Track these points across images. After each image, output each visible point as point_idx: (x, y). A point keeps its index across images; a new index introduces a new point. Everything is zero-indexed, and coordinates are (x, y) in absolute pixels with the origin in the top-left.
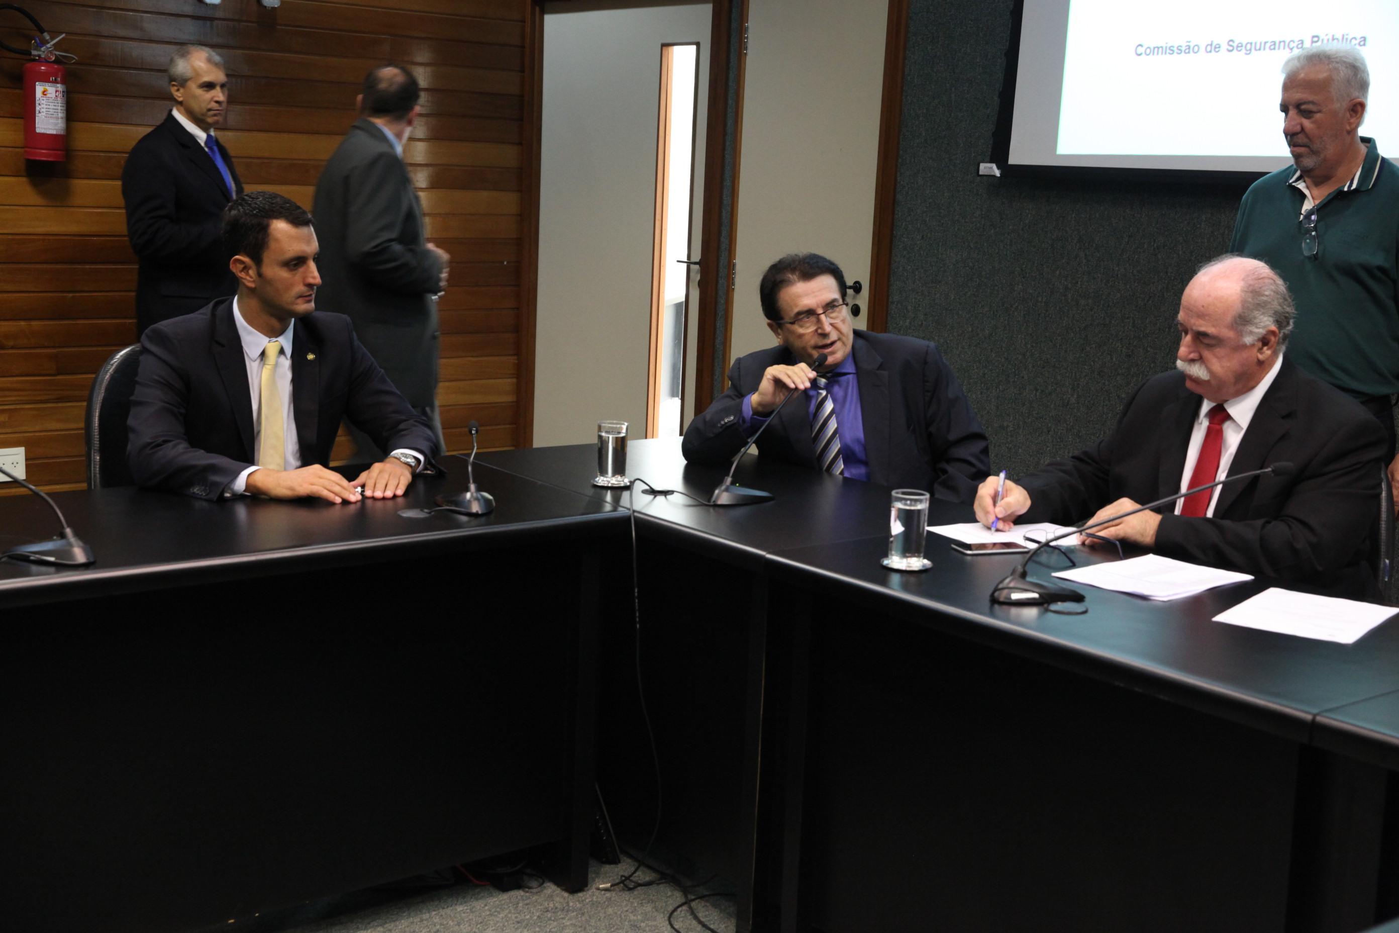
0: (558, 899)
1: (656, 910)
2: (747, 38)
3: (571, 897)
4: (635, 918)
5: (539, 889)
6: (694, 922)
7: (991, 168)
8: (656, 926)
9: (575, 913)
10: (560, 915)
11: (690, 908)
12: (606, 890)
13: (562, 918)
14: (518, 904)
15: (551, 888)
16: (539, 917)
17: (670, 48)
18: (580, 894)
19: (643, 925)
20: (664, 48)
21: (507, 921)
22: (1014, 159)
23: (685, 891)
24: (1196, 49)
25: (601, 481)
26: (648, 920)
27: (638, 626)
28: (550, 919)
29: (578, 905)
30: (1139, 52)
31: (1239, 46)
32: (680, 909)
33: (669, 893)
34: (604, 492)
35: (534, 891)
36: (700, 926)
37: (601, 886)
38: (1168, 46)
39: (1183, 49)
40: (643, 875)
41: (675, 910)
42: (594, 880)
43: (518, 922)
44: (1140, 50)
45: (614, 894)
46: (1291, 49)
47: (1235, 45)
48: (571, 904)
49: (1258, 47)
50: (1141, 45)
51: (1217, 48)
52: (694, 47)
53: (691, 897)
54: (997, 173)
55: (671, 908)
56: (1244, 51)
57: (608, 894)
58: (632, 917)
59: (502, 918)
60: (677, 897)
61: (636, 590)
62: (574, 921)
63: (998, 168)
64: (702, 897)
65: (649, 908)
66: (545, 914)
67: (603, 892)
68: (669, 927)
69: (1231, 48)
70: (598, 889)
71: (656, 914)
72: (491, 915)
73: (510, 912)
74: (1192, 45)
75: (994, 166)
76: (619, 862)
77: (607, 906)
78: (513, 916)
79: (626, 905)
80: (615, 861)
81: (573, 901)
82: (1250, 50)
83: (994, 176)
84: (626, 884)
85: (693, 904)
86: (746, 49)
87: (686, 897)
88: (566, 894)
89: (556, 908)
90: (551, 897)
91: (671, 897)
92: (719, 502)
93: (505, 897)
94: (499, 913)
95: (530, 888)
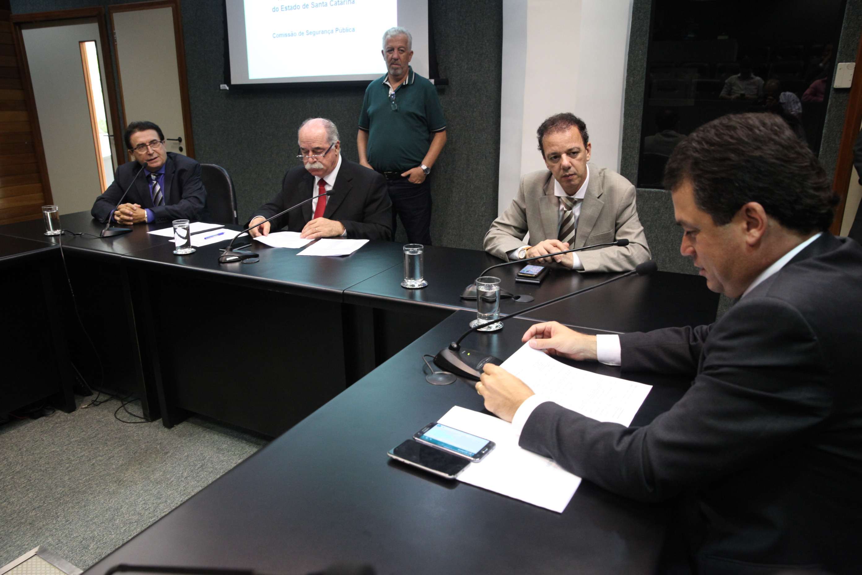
0: (62, 417)
1: (109, 412)
2: (116, 37)
3: (69, 415)
4: (99, 418)
5: (53, 414)
6: (127, 413)
7: (225, 86)
8: (109, 419)
9: (70, 422)
10: (63, 424)
11: (124, 407)
12: (86, 408)
13: (64, 425)
14: (42, 423)
15: (59, 413)
16: (52, 427)
17: (84, 43)
18: (73, 412)
19: (102, 420)
20: (81, 44)
21: (36, 432)
22: (234, 82)
23: (122, 400)
24: (295, 34)
25: (49, 233)
26: (105, 417)
27: (73, 295)
28: (58, 427)
29: (72, 417)
30: (274, 36)
31: (310, 33)
32: (120, 409)
33: (115, 403)
34: (50, 238)
35: (51, 415)
36: (129, 414)
37: (83, 407)
39: (290, 34)
40: (102, 398)
41: (118, 410)
42: (80, 404)
43: (42, 432)
44: (275, 36)
45: (89, 409)
46: (329, 33)
47: (309, 32)
48: (69, 418)
49: (317, 33)
50: (274, 34)
52: (93, 43)
53: (125, 403)
54: (227, 88)
55: (116, 409)
56: (312, 35)
57: (87, 410)
58: (98, 417)
59: (34, 432)
60: (119, 404)
61: (69, 280)
62: (69, 425)
63: (228, 86)
64: (130, 402)
65: (106, 412)
66: (56, 425)
67: (84, 409)
68: (115, 418)
70: (82, 408)
71: (109, 414)
72: (28, 431)
73: (38, 428)
74: (293, 33)
75: (226, 86)
76: (93, 394)
77: (86, 415)
78: (40, 429)
79: (96, 412)
80: (90, 394)
81: (70, 416)
83: (226, 90)
84: (95, 404)
85: (126, 406)
86: (116, 42)
87: (122, 403)
88: (66, 414)
89: (61, 421)
90: (59, 417)
91: (115, 404)
93: (36, 421)
94: (32, 429)
95: (48, 415)
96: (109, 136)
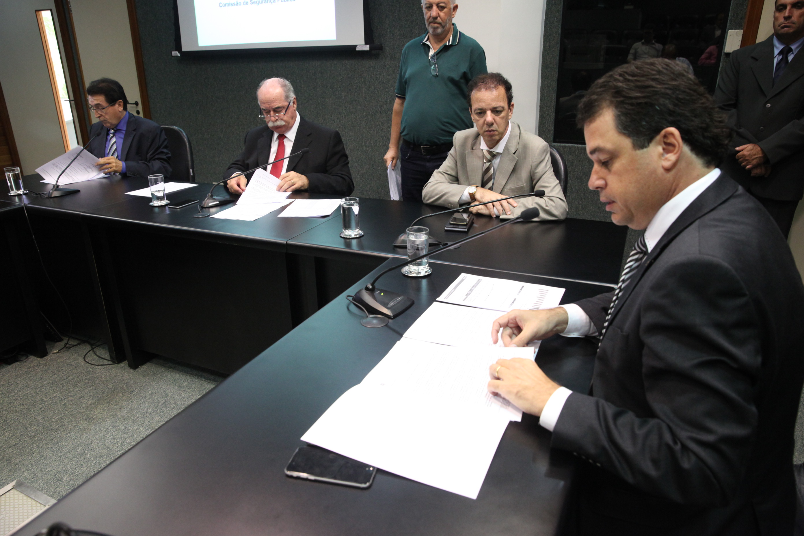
0: (35, 362)
1: (79, 356)
2: (70, 6)
3: (41, 359)
4: (69, 361)
5: (27, 359)
6: (95, 356)
7: (176, 53)
8: (79, 363)
9: (43, 366)
10: (36, 368)
11: (94, 351)
12: (57, 353)
13: (37, 369)
14: (16, 368)
15: (32, 358)
16: (26, 371)
17: (40, 12)
18: (45, 357)
19: (73, 363)
20: (37, 13)
21: (11, 377)
22: (185, 48)
23: (92, 345)
24: (240, 4)
25: (12, 193)
26: (75, 361)
27: (38, 250)
28: (31, 371)
29: (44, 362)
30: (221, 6)
31: (254, 2)
32: (89, 353)
33: (84, 348)
34: (14, 197)
35: (24, 361)
36: (97, 357)
37: (54, 352)
38: (230, 3)
39: (236, 4)
40: (72, 342)
41: (87, 354)
42: (51, 350)
43: (16, 376)
44: (221, 5)
45: (60, 354)
46: (272, 3)
48: (41, 362)
49: (261, 2)
50: (221, 3)
51: (247, 3)
52: (49, 12)
53: (94, 347)
54: (179, 55)
55: (85, 353)
56: (256, 4)
57: (58, 354)
58: (68, 361)
59: (9, 376)
60: (88, 347)
61: (33, 236)
62: (42, 369)
63: (179, 53)
64: (98, 346)
65: (75, 356)
66: (29, 369)
67: (56, 354)
68: (84, 361)
69: (252, 3)
70: (53, 353)
71: (78, 357)
72: (3, 376)
73: (12, 373)
74: (238, 2)
75: (177, 52)
76: (63, 340)
77: (57, 359)
78: (14, 374)
79: (66, 357)
80: (61, 340)
81: (42, 361)
82: (258, 3)
83: (178, 56)
84: (67, 347)
85: (95, 350)
86: (71, 11)
87: (92, 347)
88: (39, 359)
89: (34, 366)
90: (32, 362)
91: (86, 348)
92: (53, 196)
93: (10, 367)
94: (7, 374)
95: (21, 360)
96: (70, 101)
